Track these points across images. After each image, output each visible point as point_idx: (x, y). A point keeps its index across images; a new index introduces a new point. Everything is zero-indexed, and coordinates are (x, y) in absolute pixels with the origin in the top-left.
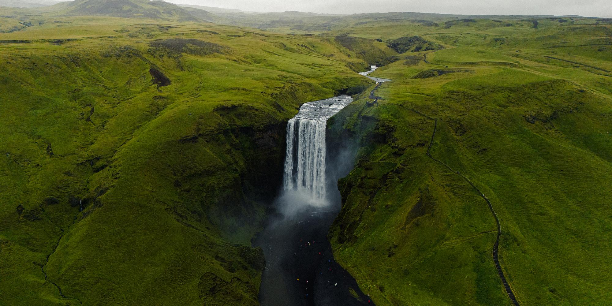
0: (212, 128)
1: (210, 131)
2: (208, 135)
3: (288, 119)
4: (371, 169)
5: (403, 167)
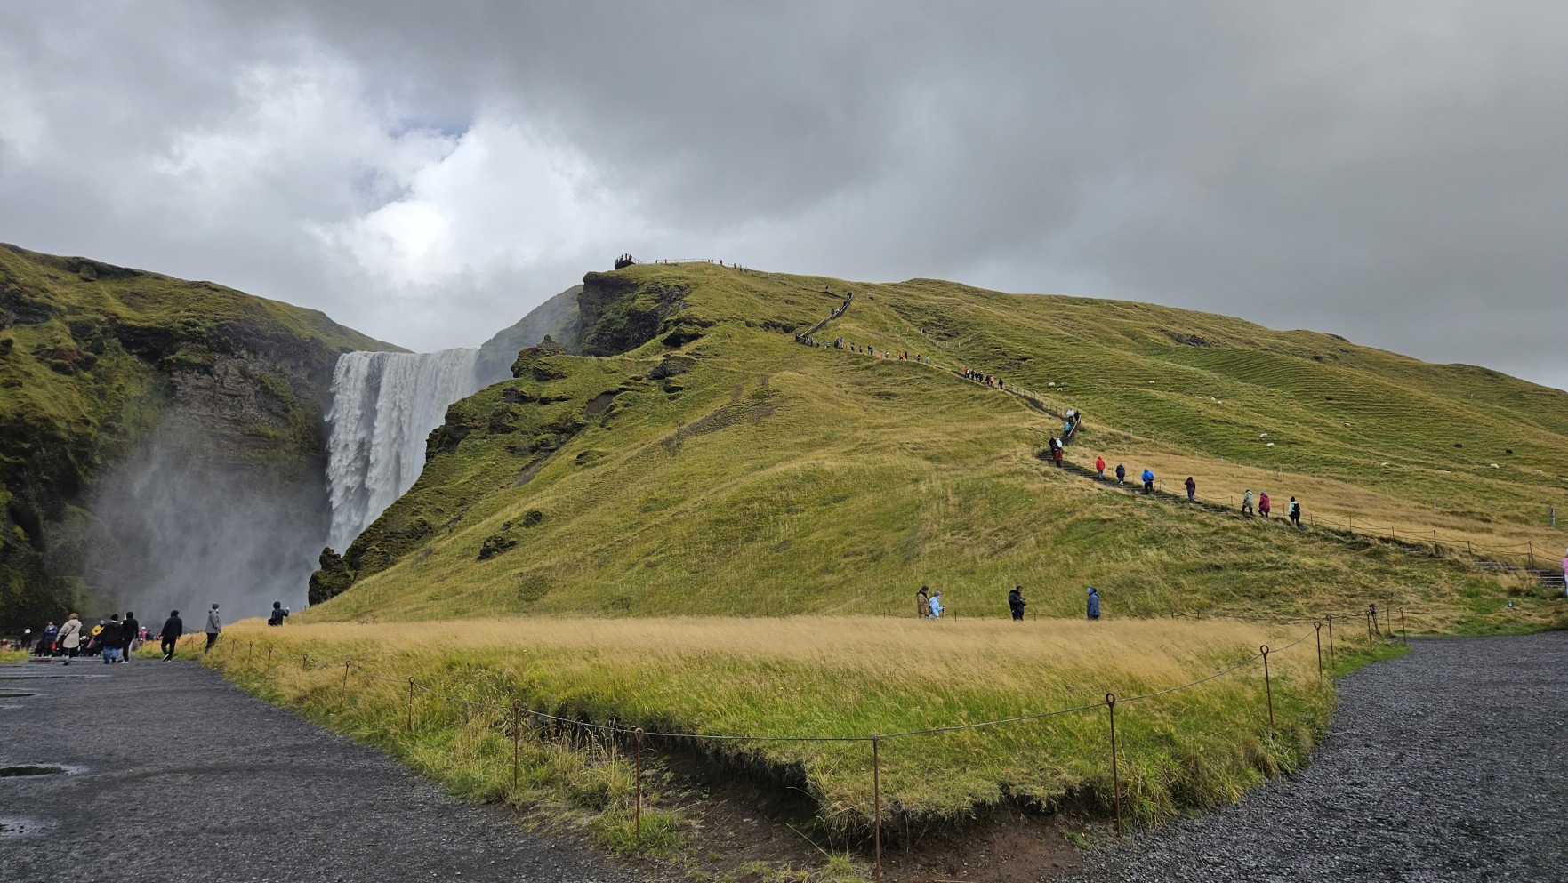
3: (348, 351)
4: (563, 377)
5: (691, 357)
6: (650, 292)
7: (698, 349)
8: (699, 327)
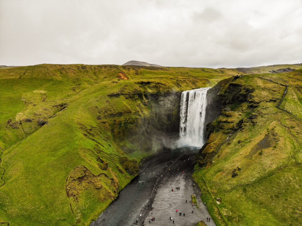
0: (131, 91)
1: (129, 93)
2: (127, 94)
3: (183, 91)
4: (231, 116)
6: (244, 89)
8: (257, 104)
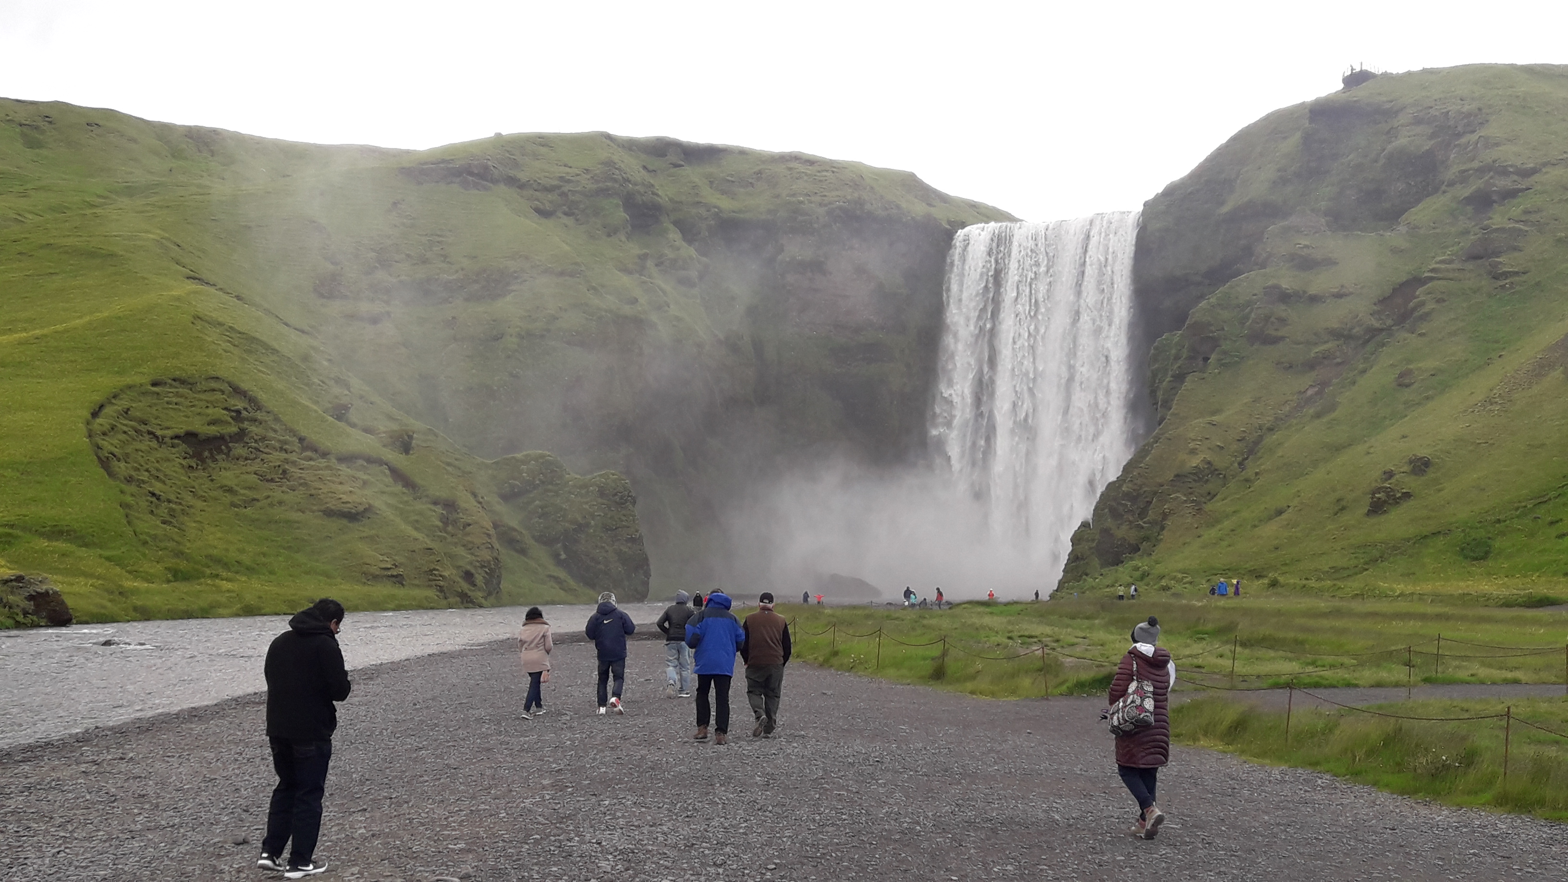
2: (545, 190)
3: (963, 225)
4: (1333, 264)
5: (1520, 226)
6: (1418, 121)
7: (1526, 212)
8: (1515, 177)
